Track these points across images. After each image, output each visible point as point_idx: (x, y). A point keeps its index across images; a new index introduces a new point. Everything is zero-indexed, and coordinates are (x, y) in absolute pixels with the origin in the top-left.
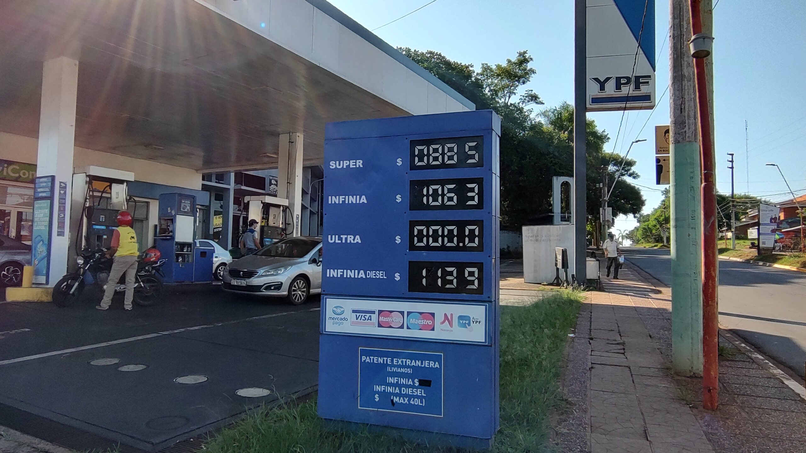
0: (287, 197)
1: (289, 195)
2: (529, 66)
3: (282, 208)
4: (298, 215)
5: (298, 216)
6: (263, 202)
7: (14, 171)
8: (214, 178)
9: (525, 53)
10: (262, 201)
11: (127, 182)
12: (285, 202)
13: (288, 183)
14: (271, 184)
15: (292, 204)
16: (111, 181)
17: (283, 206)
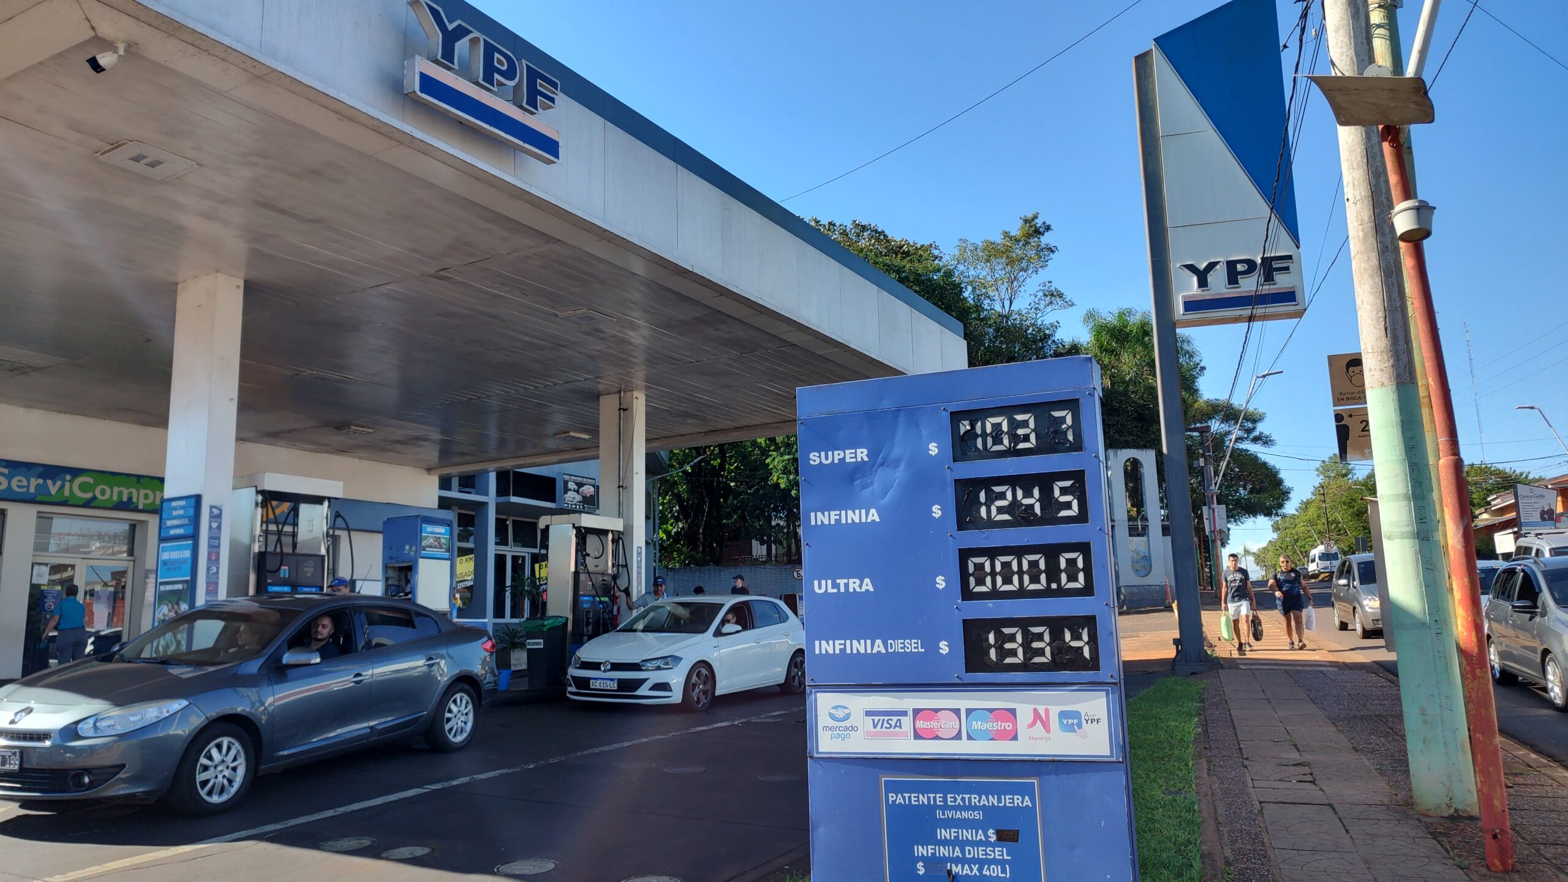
0: (620, 515)
1: (622, 510)
2: (1046, 239)
3: (610, 536)
4: (641, 548)
5: (640, 550)
6: (576, 525)
7: (84, 487)
8: (455, 482)
9: (1035, 217)
10: (574, 525)
11: (329, 499)
12: (617, 525)
13: (619, 487)
14: (566, 490)
15: (629, 528)
16: (296, 500)
17: (612, 531)
